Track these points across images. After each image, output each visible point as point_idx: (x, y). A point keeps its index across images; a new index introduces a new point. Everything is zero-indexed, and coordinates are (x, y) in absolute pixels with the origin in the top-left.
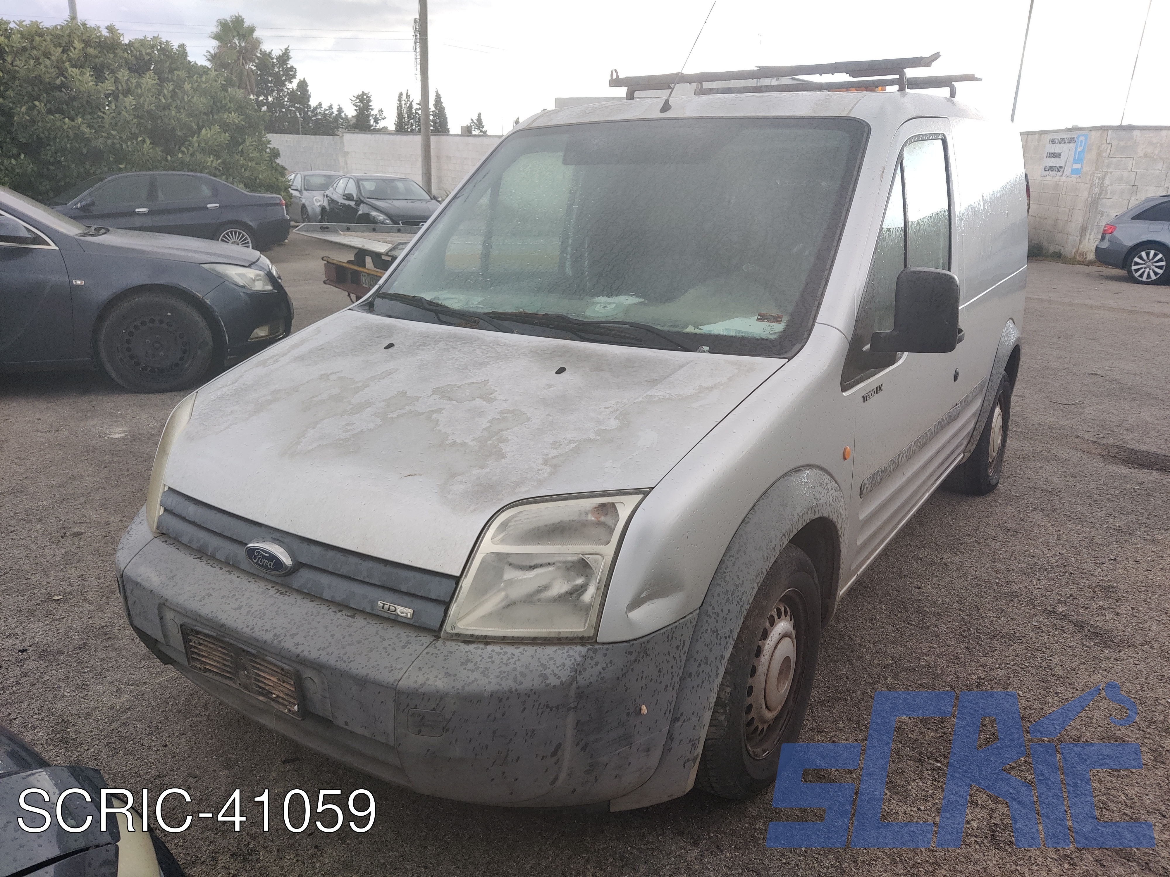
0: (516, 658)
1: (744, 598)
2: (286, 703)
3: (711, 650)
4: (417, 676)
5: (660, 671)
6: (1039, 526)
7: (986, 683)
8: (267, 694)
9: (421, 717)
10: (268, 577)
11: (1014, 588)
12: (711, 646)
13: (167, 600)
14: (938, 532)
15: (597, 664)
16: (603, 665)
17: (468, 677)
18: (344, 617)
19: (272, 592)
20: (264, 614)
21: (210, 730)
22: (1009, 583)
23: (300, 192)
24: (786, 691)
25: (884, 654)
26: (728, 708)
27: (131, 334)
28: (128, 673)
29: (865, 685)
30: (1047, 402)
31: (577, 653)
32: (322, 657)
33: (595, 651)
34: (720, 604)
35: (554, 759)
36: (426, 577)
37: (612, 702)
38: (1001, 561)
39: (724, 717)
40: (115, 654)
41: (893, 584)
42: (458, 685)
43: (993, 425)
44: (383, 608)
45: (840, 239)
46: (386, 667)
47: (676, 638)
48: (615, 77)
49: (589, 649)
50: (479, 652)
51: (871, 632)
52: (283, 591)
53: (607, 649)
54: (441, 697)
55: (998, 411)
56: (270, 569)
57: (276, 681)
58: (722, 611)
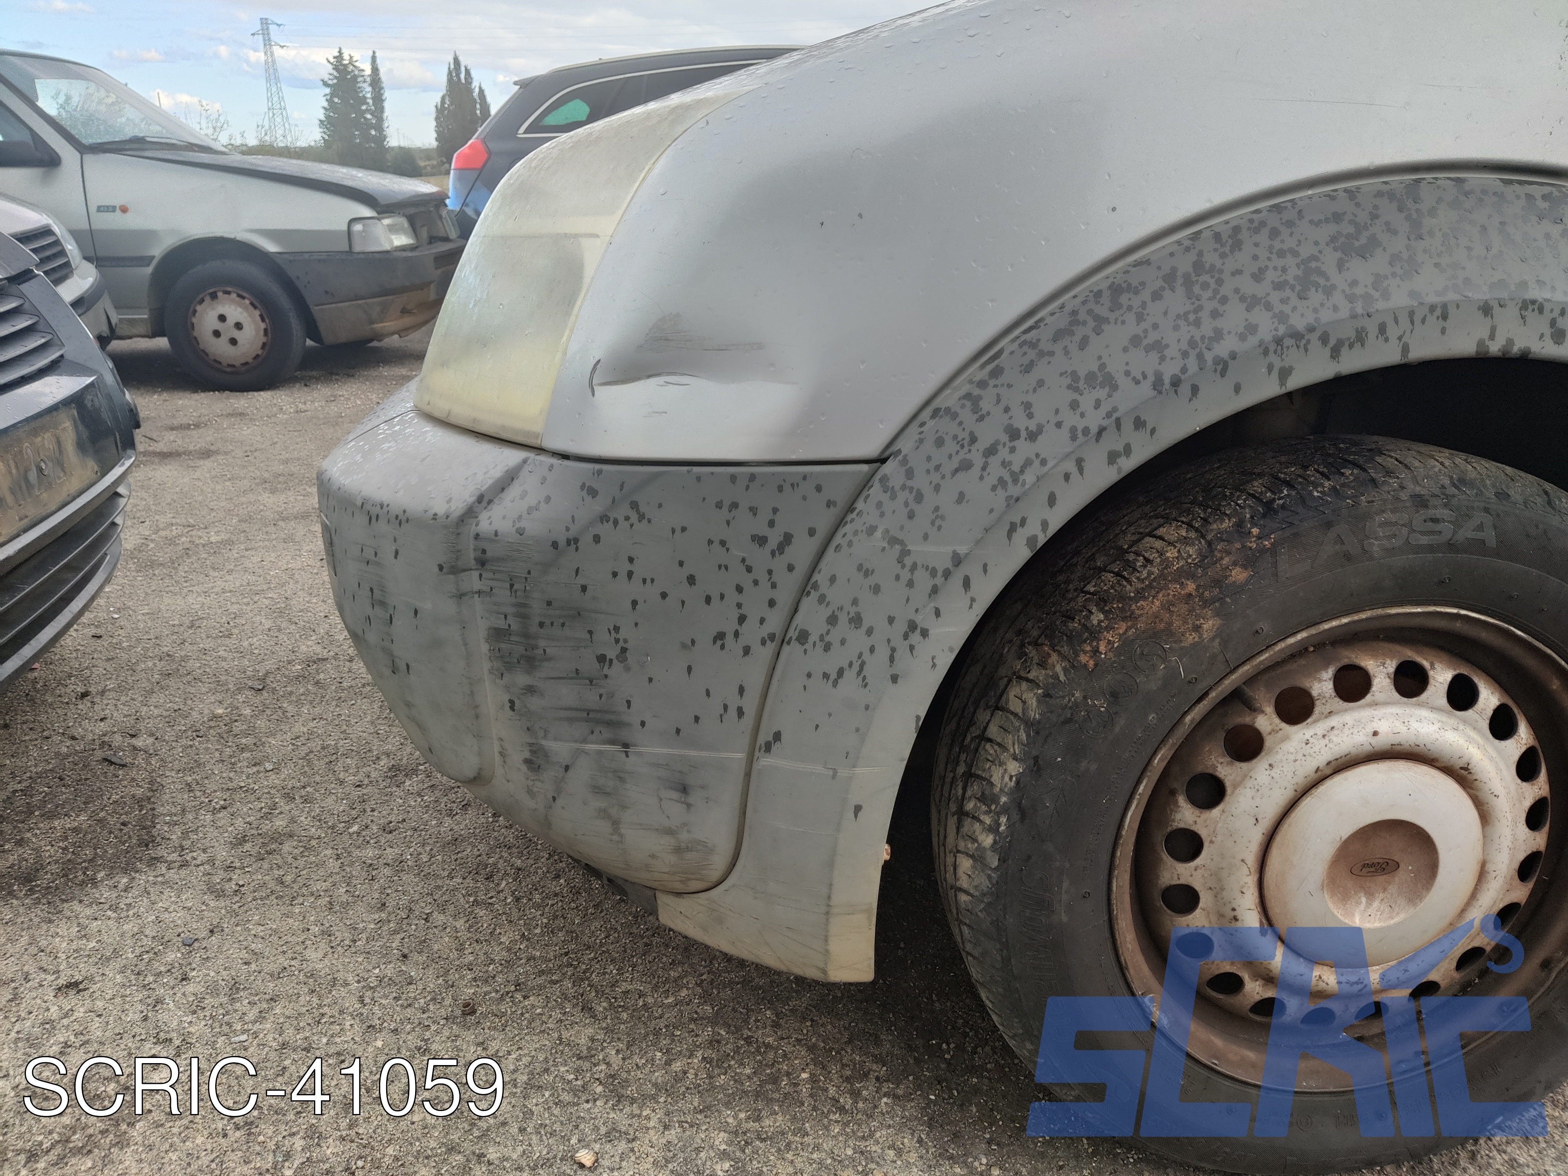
31: (505, 462)
47: (753, 512)
49: (526, 460)
58: (937, 488)
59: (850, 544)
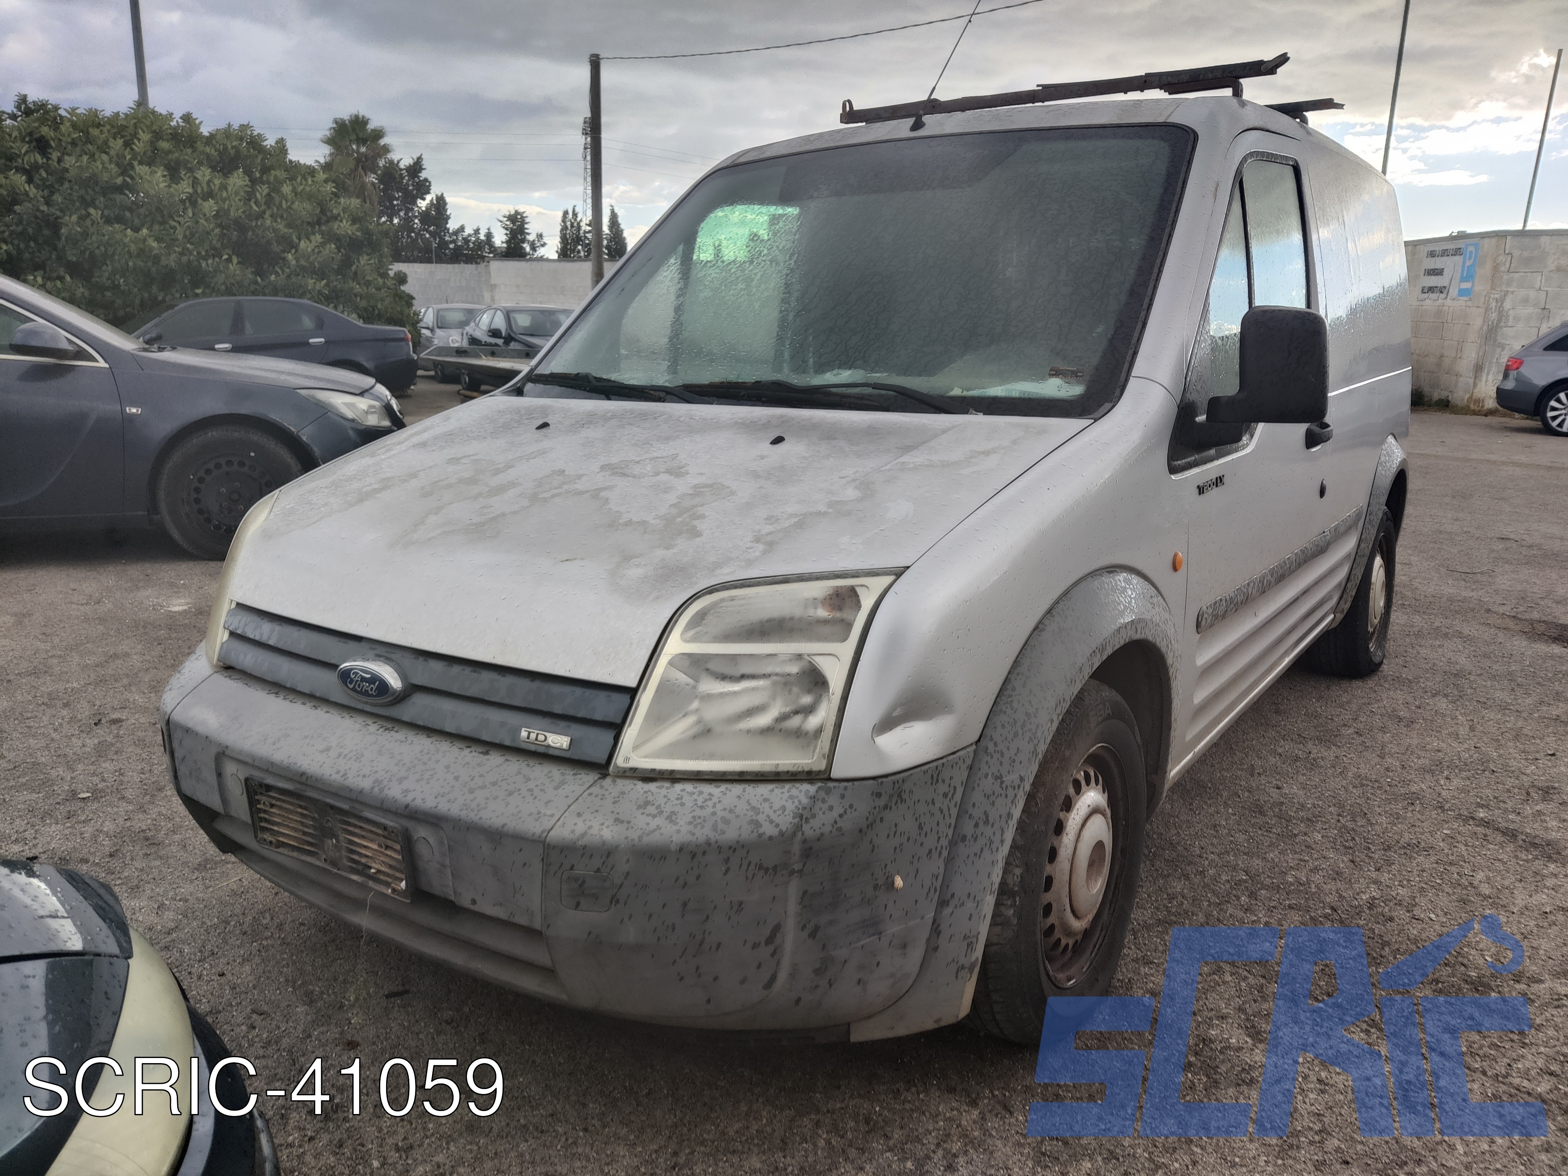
0: (715, 800)
1: (1039, 734)
2: (389, 880)
3: (993, 804)
4: (575, 824)
5: (920, 827)
6: (1444, 716)
7: (1382, 904)
8: (363, 870)
9: (580, 882)
10: (368, 708)
11: (1414, 788)
12: (992, 798)
13: (227, 747)
14: (1302, 721)
15: (831, 808)
16: (838, 810)
17: (648, 824)
18: (474, 754)
19: (373, 728)
20: (362, 755)
21: (285, 956)
22: (1406, 783)
23: (432, 330)
24: (1100, 889)
25: (1235, 868)
26: (1017, 899)
27: (201, 480)
28: (174, 886)
29: (1209, 906)
30: (1443, 570)
31: (803, 793)
32: (440, 806)
33: (828, 791)
34: (1006, 739)
35: (771, 948)
36: (588, 692)
37: (853, 865)
38: (1392, 756)
39: (1012, 912)
40: (159, 863)
41: (1243, 783)
42: (634, 835)
43: (1373, 579)
44: (528, 737)
45: (1160, 271)
46: (530, 814)
47: (943, 781)
48: (848, 109)
49: (819, 788)
50: (664, 791)
51: (1215, 841)
52: (390, 726)
53: (846, 788)
54: (608, 852)
55: (1378, 561)
56: (372, 695)
57: (375, 847)
58: (1008, 749)
59: (978, 785)
